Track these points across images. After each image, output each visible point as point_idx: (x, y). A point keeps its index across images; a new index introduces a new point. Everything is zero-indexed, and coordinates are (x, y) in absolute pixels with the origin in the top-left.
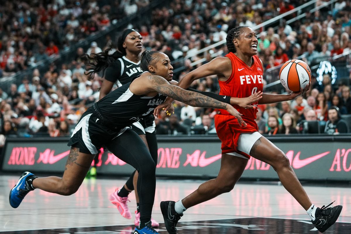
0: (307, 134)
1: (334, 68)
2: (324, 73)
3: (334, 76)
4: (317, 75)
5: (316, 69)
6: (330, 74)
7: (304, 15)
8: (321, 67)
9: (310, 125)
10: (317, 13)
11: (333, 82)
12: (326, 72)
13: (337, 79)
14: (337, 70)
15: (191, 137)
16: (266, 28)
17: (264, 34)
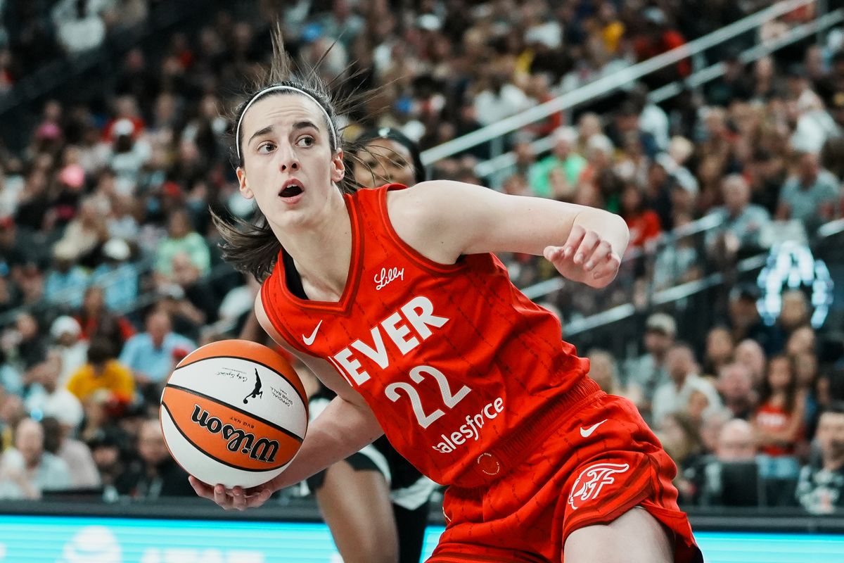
0: (719, 509)
1: (822, 270)
2: (785, 287)
3: (820, 297)
4: (761, 294)
5: (755, 273)
6: (807, 290)
7: (717, 70)
8: (774, 262)
9: (728, 474)
10: (765, 66)
11: (819, 318)
12: (794, 282)
13: (831, 310)
14: (833, 275)
15: (290, 506)
16: (576, 114)
17: (566, 134)
